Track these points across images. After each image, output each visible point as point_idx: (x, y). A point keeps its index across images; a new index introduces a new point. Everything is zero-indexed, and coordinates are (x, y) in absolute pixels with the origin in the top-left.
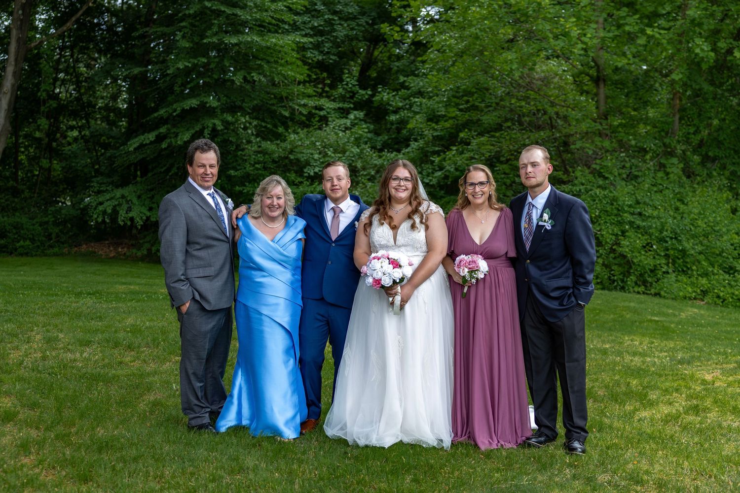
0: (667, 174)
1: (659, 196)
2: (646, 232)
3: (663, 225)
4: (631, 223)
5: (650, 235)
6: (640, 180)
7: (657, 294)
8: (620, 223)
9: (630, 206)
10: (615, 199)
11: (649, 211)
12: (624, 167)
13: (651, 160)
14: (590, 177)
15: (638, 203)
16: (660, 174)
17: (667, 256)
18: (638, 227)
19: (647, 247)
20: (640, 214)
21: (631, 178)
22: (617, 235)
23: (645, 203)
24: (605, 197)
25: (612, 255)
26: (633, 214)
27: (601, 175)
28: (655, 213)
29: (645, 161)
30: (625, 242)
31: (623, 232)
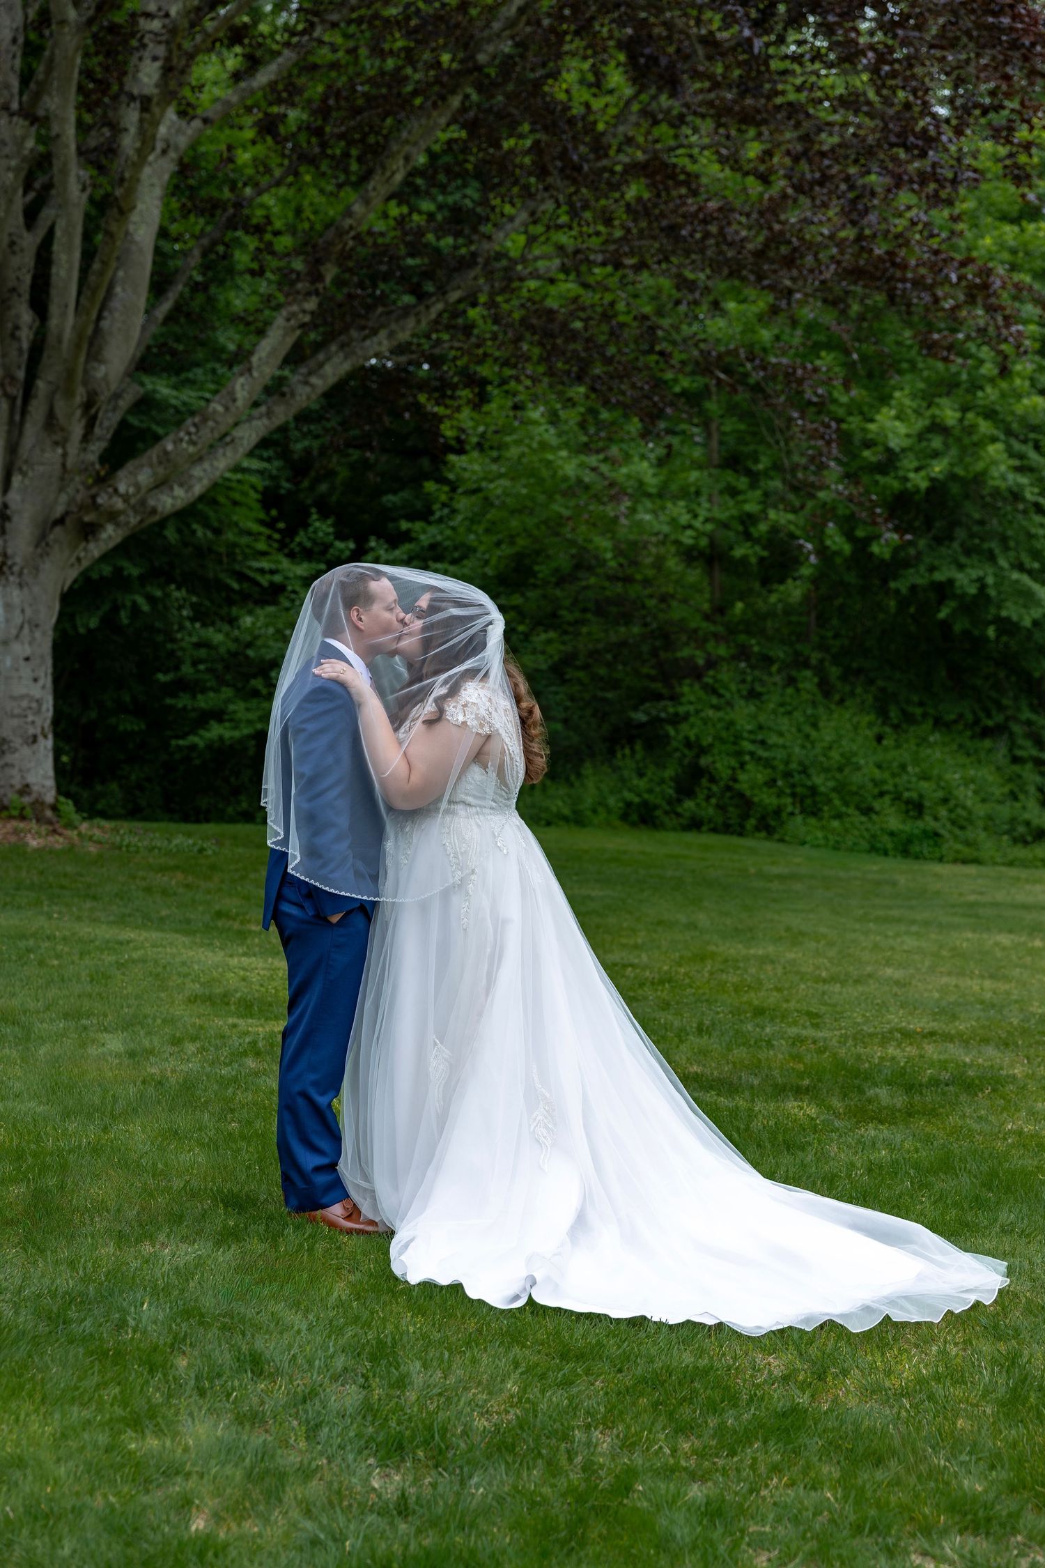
0: (798, 690)
1: (785, 720)
2: (768, 763)
3: (789, 756)
4: (752, 754)
5: (774, 768)
6: (765, 697)
7: (782, 840)
8: (739, 754)
9: (751, 732)
10: (731, 724)
11: (773, 739)
12: (743, 681)
13: (779, 671)
14: (701, 694)
15: (761, 728)
16: (790, 691)
17: (794, 795)
18: (760, 759)
19: (771, 783)
20: (763, 743)
21: (753, 695)
22: (733, 769)
23: (770, 729)
24: (720, 720)
25: (728, 794)
26: (753, 742)
27: (714, 691)
28: (781, 741)
29: (770, 674)
30: (742, 777)
31: (742, 765)
